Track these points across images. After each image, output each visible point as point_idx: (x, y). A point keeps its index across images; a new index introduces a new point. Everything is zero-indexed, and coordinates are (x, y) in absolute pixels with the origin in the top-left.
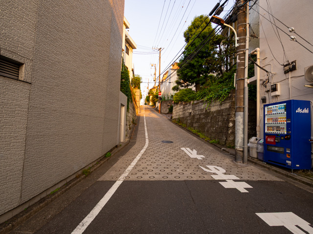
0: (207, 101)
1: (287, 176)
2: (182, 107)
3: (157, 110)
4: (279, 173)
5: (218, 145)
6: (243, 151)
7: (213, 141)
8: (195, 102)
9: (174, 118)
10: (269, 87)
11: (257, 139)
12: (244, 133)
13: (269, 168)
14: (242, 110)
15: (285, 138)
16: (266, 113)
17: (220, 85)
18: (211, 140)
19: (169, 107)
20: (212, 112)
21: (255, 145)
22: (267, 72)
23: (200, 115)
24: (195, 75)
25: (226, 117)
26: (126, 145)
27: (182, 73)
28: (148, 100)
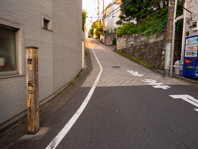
0: (146, 34)
1: (195, 83)
2: (125, 39)
3: (101, 42)
4: (190, 82)
5: (154, 69)
6: (169, 70)
7: (150, 65)
8: (137, 35)
9: (118, 49)
10: (191, 24)
11: (180, 62)
12: (170, 58)
13: (185, 80)
14: (170, 42)
15: (196, 60)
16: (186, 44)
17: (158, 20)
18: (148, 65)
19: (113, 39)
20: (150, 44)
21: (178, 66)
22: (190, 12)
23: (140, 46)
24: (137, 10)
25: (160, 47)
26: (87, 70)
27: (125, 8)
28: (91, 32)
